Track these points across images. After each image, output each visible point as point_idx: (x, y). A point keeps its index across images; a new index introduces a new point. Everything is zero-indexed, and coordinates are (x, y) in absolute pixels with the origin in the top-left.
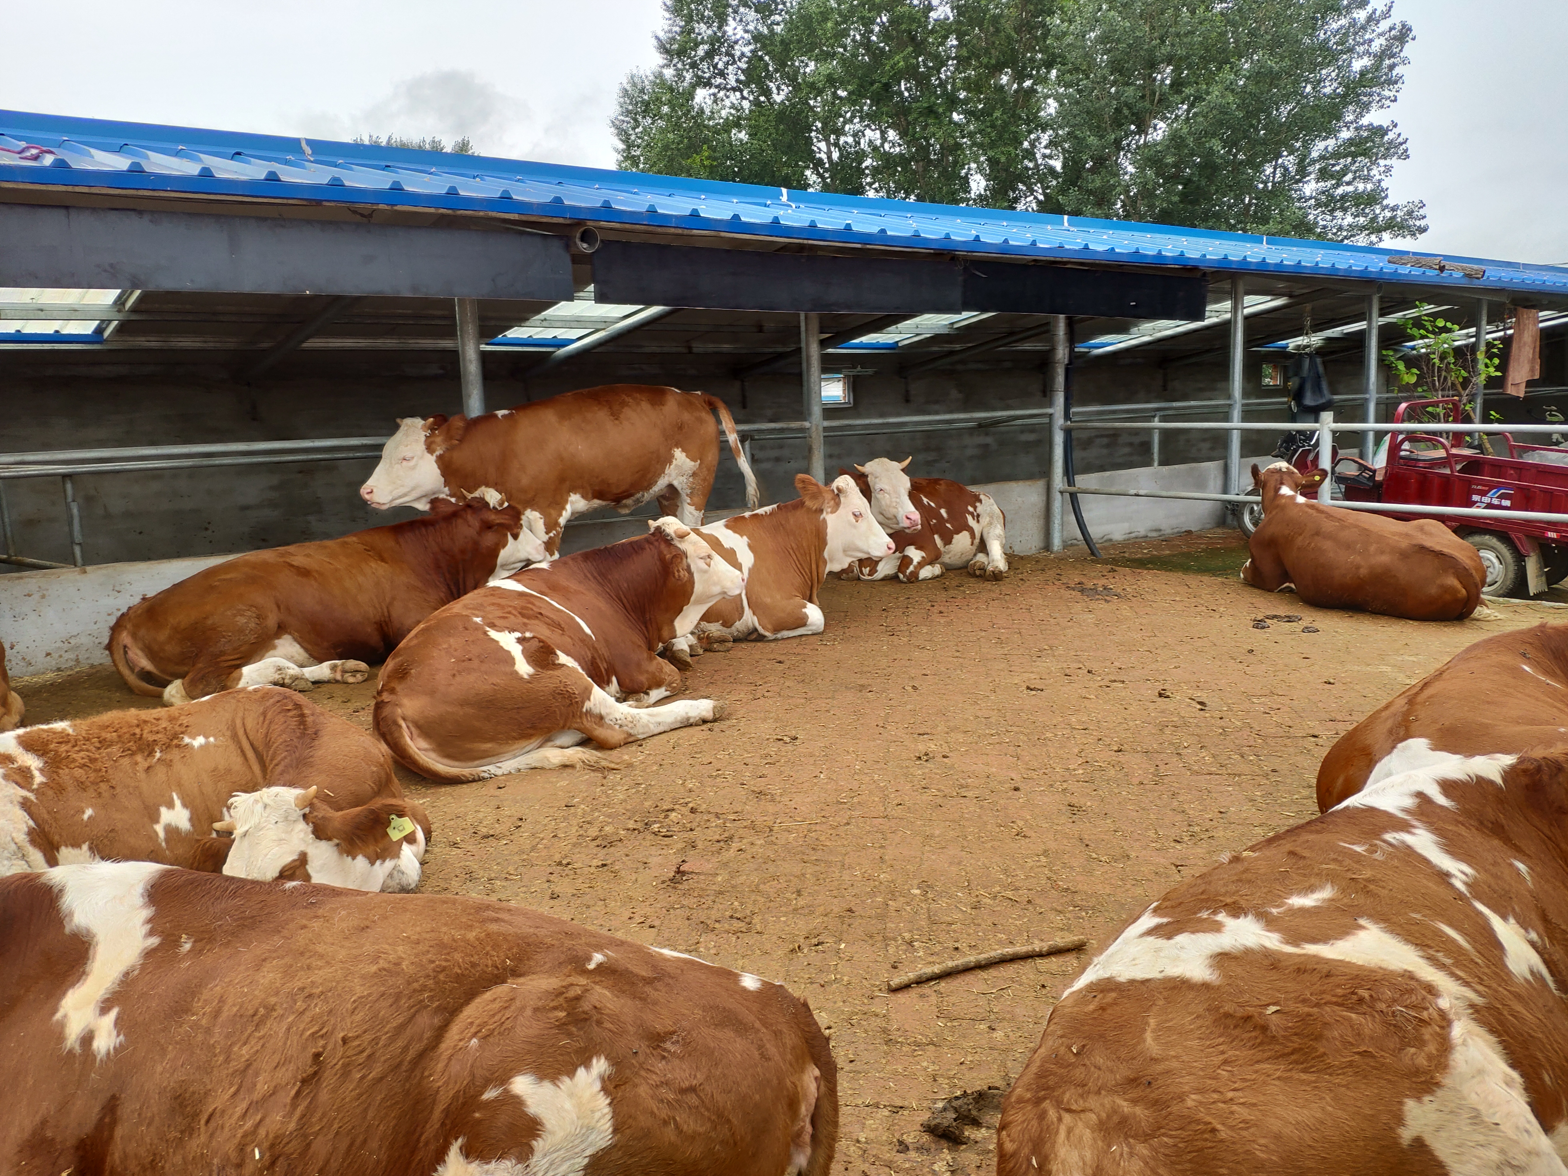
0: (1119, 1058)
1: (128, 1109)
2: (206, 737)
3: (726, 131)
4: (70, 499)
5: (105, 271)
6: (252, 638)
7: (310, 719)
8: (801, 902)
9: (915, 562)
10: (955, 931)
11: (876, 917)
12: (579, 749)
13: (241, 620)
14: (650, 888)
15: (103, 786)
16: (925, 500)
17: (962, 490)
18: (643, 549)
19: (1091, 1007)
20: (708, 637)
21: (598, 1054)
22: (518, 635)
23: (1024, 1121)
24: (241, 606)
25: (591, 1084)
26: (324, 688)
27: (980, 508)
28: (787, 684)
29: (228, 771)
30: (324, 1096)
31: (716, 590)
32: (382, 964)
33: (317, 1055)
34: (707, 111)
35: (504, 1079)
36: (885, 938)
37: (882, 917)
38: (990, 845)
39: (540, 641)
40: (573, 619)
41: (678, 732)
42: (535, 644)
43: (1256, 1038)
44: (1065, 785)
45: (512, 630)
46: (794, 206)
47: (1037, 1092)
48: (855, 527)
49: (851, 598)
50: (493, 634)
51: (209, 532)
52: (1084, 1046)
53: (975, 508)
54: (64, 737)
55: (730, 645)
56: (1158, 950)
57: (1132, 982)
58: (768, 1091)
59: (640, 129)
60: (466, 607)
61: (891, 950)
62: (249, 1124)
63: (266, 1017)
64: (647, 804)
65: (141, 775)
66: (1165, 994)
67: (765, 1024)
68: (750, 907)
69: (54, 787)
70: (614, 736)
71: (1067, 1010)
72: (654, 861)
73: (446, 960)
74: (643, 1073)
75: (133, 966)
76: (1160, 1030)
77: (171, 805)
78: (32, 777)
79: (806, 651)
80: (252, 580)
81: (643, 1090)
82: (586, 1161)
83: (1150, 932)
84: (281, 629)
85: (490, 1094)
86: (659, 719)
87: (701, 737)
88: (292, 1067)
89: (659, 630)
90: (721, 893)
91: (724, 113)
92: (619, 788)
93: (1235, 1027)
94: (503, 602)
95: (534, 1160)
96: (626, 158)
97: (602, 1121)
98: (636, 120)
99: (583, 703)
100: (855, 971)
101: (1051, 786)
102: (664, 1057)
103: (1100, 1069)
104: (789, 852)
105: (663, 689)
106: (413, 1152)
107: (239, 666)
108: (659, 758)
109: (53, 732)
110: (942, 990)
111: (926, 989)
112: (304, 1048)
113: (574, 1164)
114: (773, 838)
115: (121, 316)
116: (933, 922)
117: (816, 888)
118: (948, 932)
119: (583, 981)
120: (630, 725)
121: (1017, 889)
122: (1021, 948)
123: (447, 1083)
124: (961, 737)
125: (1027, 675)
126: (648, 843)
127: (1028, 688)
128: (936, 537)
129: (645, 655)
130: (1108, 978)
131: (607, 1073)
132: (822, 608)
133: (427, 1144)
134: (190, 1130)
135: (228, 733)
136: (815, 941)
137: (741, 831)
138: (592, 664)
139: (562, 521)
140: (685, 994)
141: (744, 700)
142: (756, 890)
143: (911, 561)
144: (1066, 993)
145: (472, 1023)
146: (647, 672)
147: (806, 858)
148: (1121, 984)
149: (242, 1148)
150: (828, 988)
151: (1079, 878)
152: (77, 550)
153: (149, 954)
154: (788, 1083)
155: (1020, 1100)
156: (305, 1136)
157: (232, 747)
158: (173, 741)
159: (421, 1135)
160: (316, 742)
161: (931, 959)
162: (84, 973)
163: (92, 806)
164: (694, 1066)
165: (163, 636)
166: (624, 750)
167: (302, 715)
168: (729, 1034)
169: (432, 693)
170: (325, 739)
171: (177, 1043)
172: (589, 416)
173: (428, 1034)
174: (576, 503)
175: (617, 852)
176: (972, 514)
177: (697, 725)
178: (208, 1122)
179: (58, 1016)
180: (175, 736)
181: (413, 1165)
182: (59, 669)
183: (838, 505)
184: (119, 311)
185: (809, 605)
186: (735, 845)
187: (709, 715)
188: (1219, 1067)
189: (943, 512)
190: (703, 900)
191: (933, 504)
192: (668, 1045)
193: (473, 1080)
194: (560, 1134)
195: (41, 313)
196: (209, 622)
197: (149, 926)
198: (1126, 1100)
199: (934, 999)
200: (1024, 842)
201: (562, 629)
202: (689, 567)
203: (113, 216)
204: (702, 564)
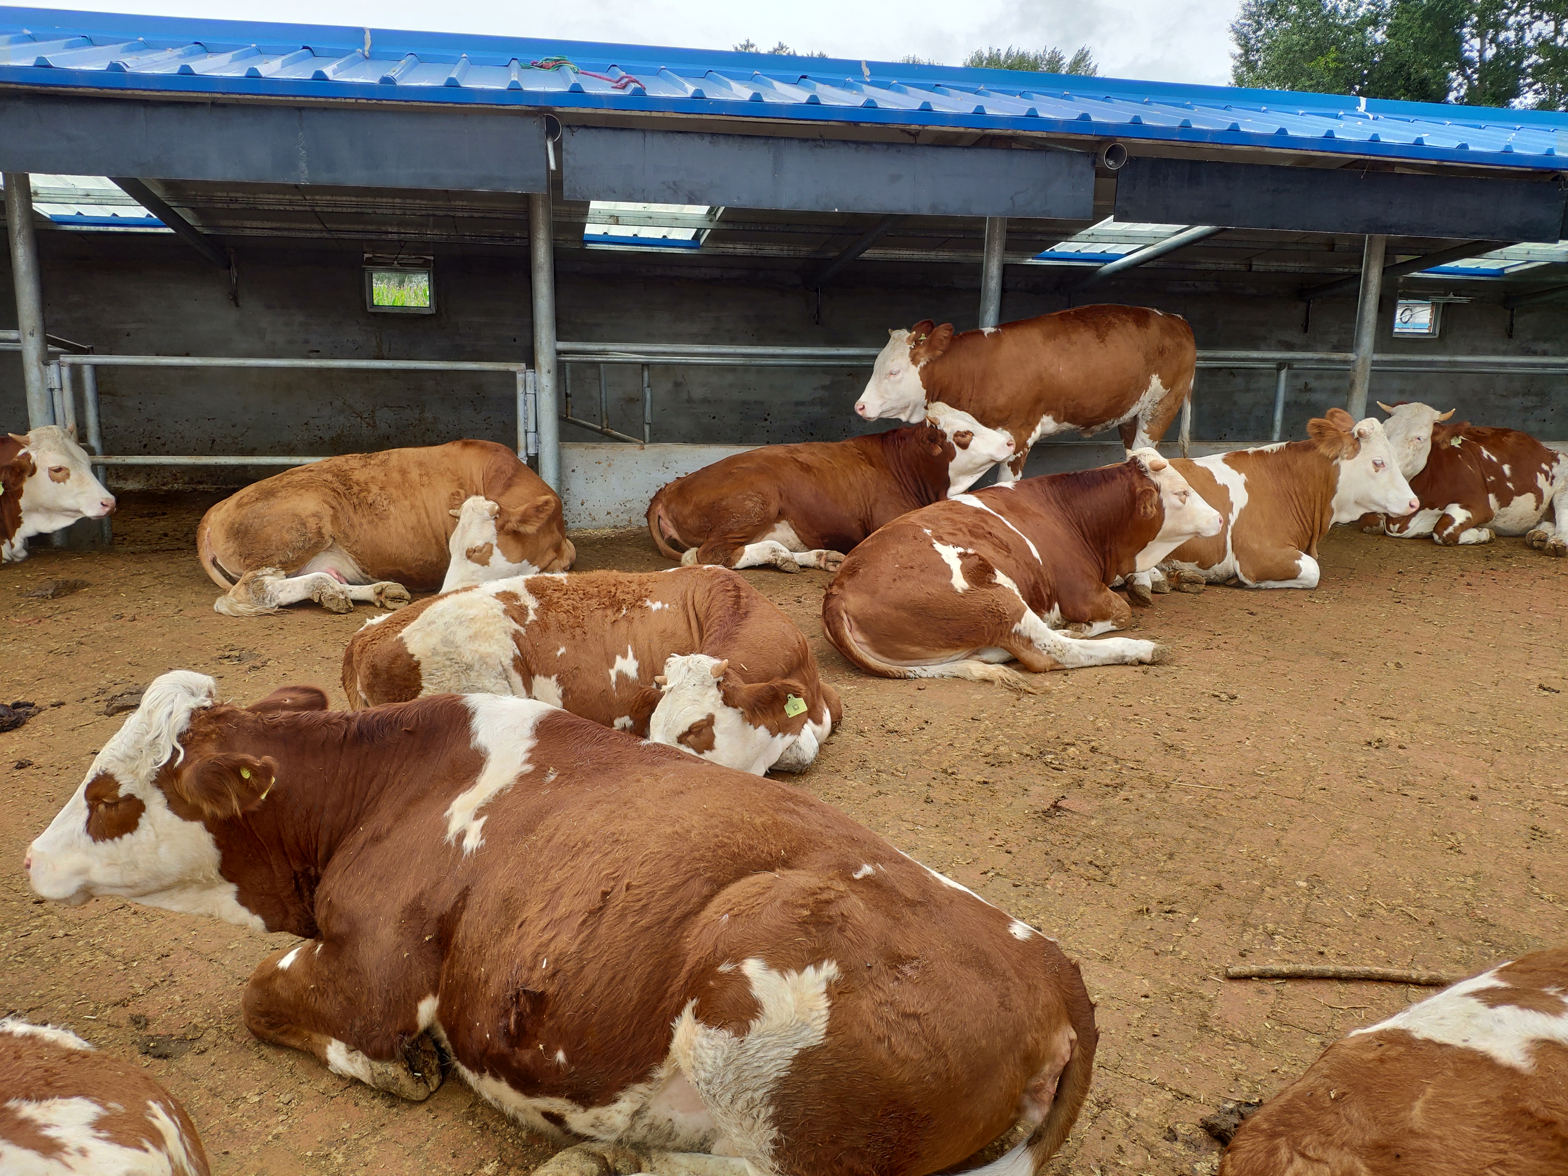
0: (1375, 1118)
1: (474, 900)
2: (663, 603)
3: (1360, 30)
4: (645, 385)
5: (669, 188)
6: (756, 521)
7: (743, 601)
8: (1170, 866)
9: (1457, 524)
10: (1327, 935)
11: (1245, 901)
12: (1002, 667)
13: (749, 504)
14: (1021, 814)
15: (578, 631)
16: (1486, 453)
17: (1536, 446)
18: (1113, 478)
19: (1371, 1056)
20: (1178, 576)
21: (831, 958)
22: (961, 550)
23: (1250, 1151)
24: (750, 493)
25: (817, 985)
26: (809, 573)
27: (1556, 469)
28: (1251, 638)
29: (673, 634)
30: (603, 930)
31: (1189, 528)
32: (677, 828)
33: (605, 894)
34: (1342, 10)
35: (738, 959)
36: (1245, 923)
37: (1251, 901)
38: (1412, 852)
39: (981, 559)
40: (1023, 541)
41: (1110, 668)
42: (975, 561)
43: (1552, 1149)
44: (1537, 805)
45: (956, 545)
46: (1371, 116)
47: (1275, 1125)
48: (1373, 478)
49: (1366, 553)
50: (938, 546)
51: (768, 423)
52: (1344, 1094)
53: (1551, 467)
54: (559, 587)
55: (1202, 587)
56: (1472, 1016)
57: (1428, 1042)
58: (998, 1039)
59: (1262, 32)
60: (922, 518)
61: (1247, 937)
62: (546, 936)
63: (581, 850)
64: (1049, 733)
65: (608, 627)
66: (1460, 1066)
67: (1020, 976)
68: (1114, 858)
69: (542, 625)
70: (1040, 661)
71: (1343, 1051)
72: (1035, 790)
73: (729, 838)
74: (871, 988)
75: (508, 785)
76: (1434, 1103)
77: (625, 656)
78: (527, 615)
79: (1287, 606)
80: (762, 471)
81: (866, 1004)
82: (796, 1052)
83: (1476, 994)
84: (781, 515)
85: (724, 968)
86: (1092, 653)
87: (1131, 678)
88: (586, 898)
89: (1119, 562)
90: (1089, 837)
91: (1361, 11)
92: (1029, 712)
93: (1529, 1128)
94: (957, 517)
95: (748, 1038)
96: (1243, 64)
97: (818, 1021)
98: (1259, 23)
99: (1013, 624)
100: (1198, 949)
101: (1520, 802)
102: (897, 979)
103: (1351, 1123)
104: (1178, 813)
105: (1109, 623)
106: (661, 999)
107: (743, 544)
108: (1079, 692)
109: (552, 580)
110: (1285, 991)
111: (1268, 986)
112: (598, 885)
113: (784, 1052)
114: (1166, 796)
115: (712, 225)
116: (1306, 918)
117: (1192, 855)
118: (1319, 934)
119: (842, 887)
120: (1059, 653)
121: (1422, 907)
122: (1395, 971)
123: (695, 948)
124: (1430, 729)
125: (1547, 671)
126: (1036, 771)
127: (1541, 686)
128: (1491, 496)
129: (1095, 586)
130: (1404, 1031)
131: (835, 978)
132: (1319, 561)
133: (672, 995)
134: (506, 930)
135: (681, 603)
136: (1167, 908)
137: (1135, 782)
138: (1034, 588)
139: (1030, 442)
140: (943, 924)
141: (1195, 648)
142: (1127, 843)
143: (1452, 520)
144: (1354, 1033)
145: (729, 900)
146: (1093, 603)
147: (1193, 822)
148: (1414, 1040)
149: (536, 956)
150: (1160, 957)
151: (1504, 911)
152: (647, 429)
153: (523, 778)
154: (1029, 1039)
155: (1255, 1128)
156: (581, 960)
157: (681, 615)
158: (637, 603)
159: (669, 987)
160: (744, 622)
161: (1287, 957)
162: (474, 783)
163: (567, 646)
164: (925, 995)
165: (687, 510)
166: (1048, 676)
167: (738, 597)
168: (972, 974)
169: (873, 593)
170: (752, 619)
171: (518, 856)
172: (1074, 337)
173: (695, 900)
174: (1046, 425)
175: (1004, 773)
176: (1546, 474)
177: (1131, 665)
178: (520, 926)
179: (447, 813)
180: (640, 599)
181: (658, 1011)
182: (615, 527)
183: (1356, 451)
184: (711, 221)
185: (1305, 557)
186: (1123, 794)
187: (1148, 657)
188: (1490, 1166)
189: (1506, 468)
190: (1068, 839)
191: (1494, 459)
192: (906, 969)
193: (715, 951)
194: (776, 1022)
195: (649, 220)
196: (724, 503)
197: (529, 755)
198: (1367, 1165)
199: (1272, 998)
200: (1454, 858)
201: (1009, 551)
202: (1160, 501)
203: (679, 138)
204: (1176, 500)
